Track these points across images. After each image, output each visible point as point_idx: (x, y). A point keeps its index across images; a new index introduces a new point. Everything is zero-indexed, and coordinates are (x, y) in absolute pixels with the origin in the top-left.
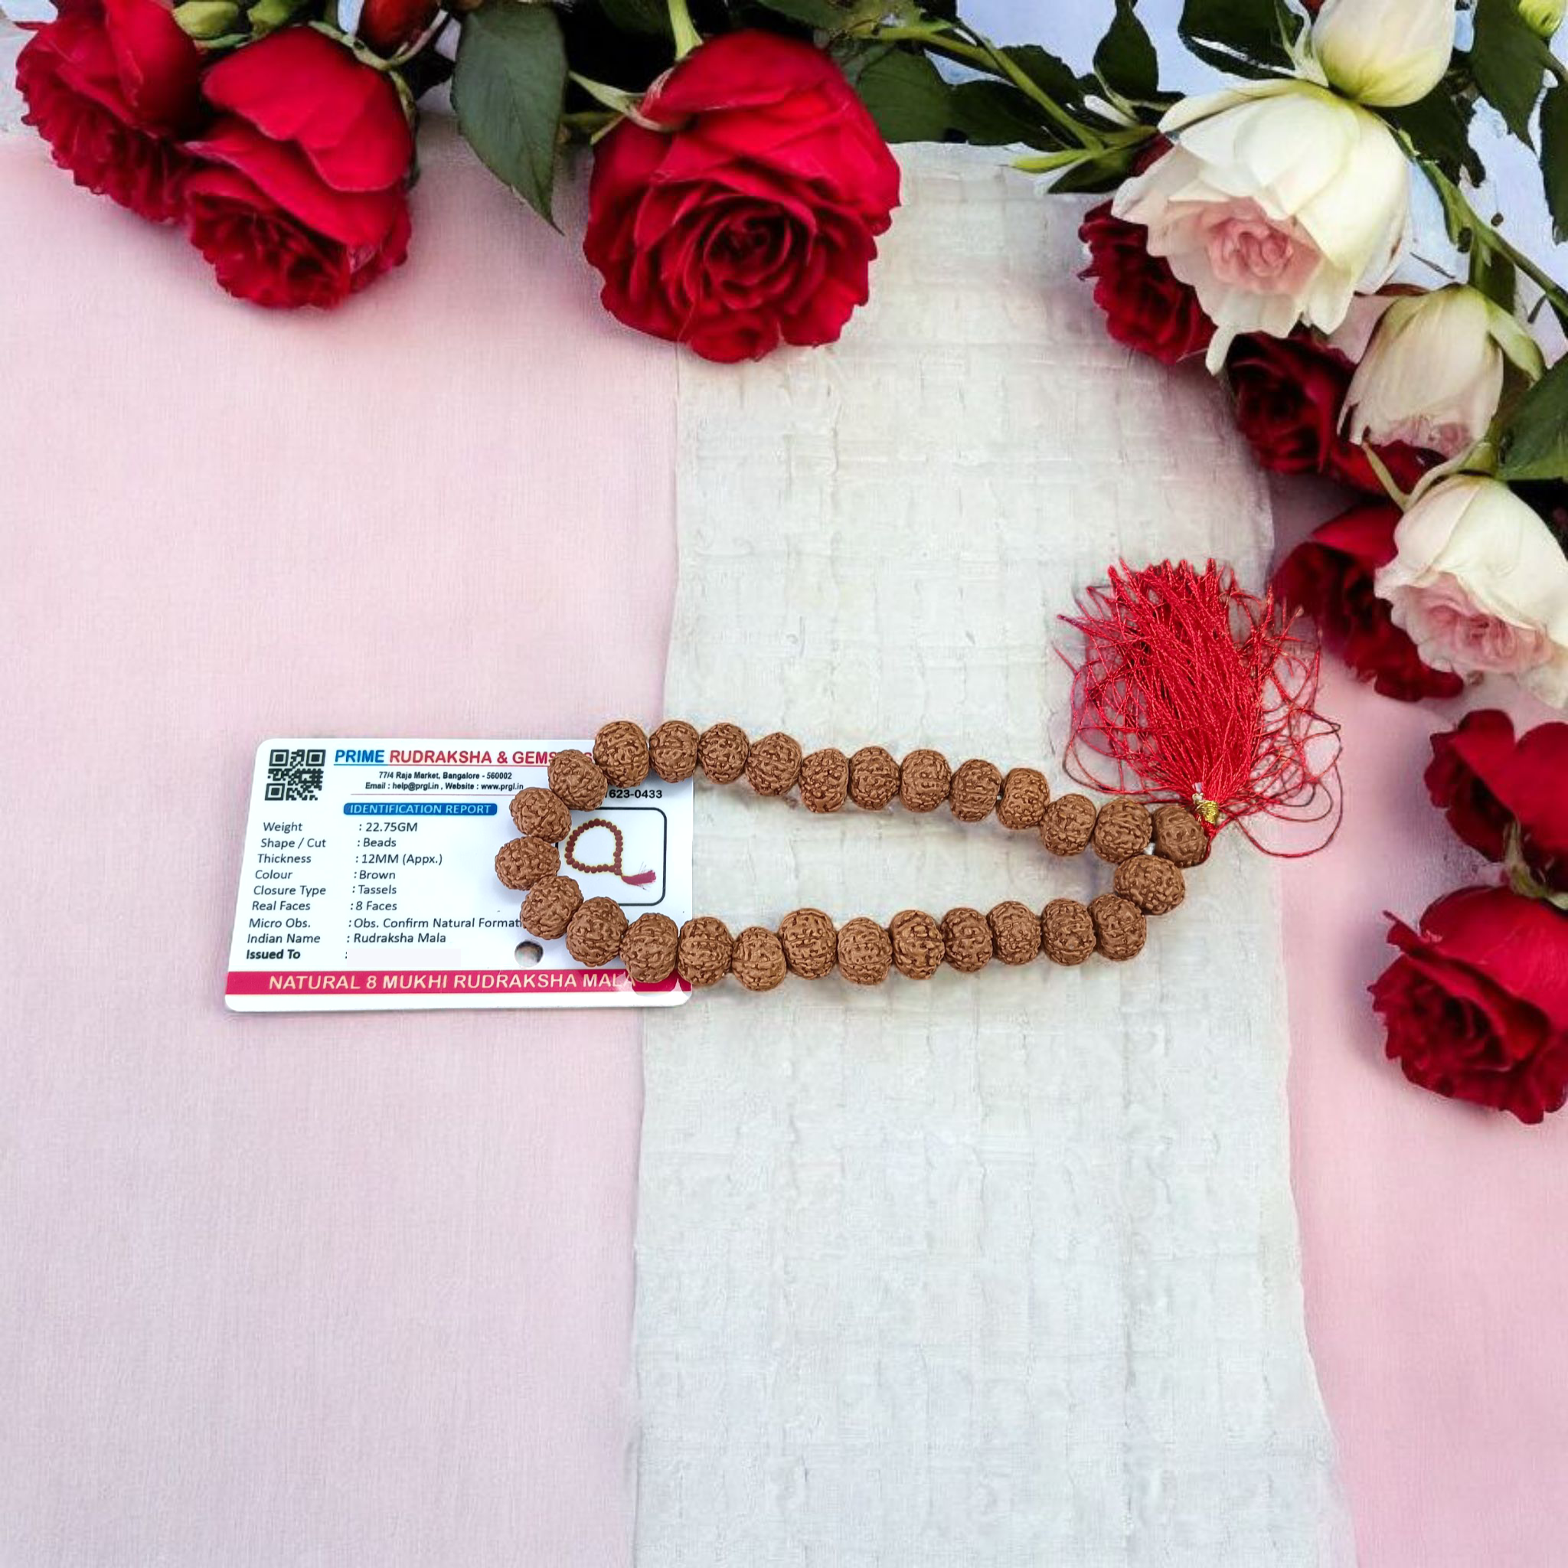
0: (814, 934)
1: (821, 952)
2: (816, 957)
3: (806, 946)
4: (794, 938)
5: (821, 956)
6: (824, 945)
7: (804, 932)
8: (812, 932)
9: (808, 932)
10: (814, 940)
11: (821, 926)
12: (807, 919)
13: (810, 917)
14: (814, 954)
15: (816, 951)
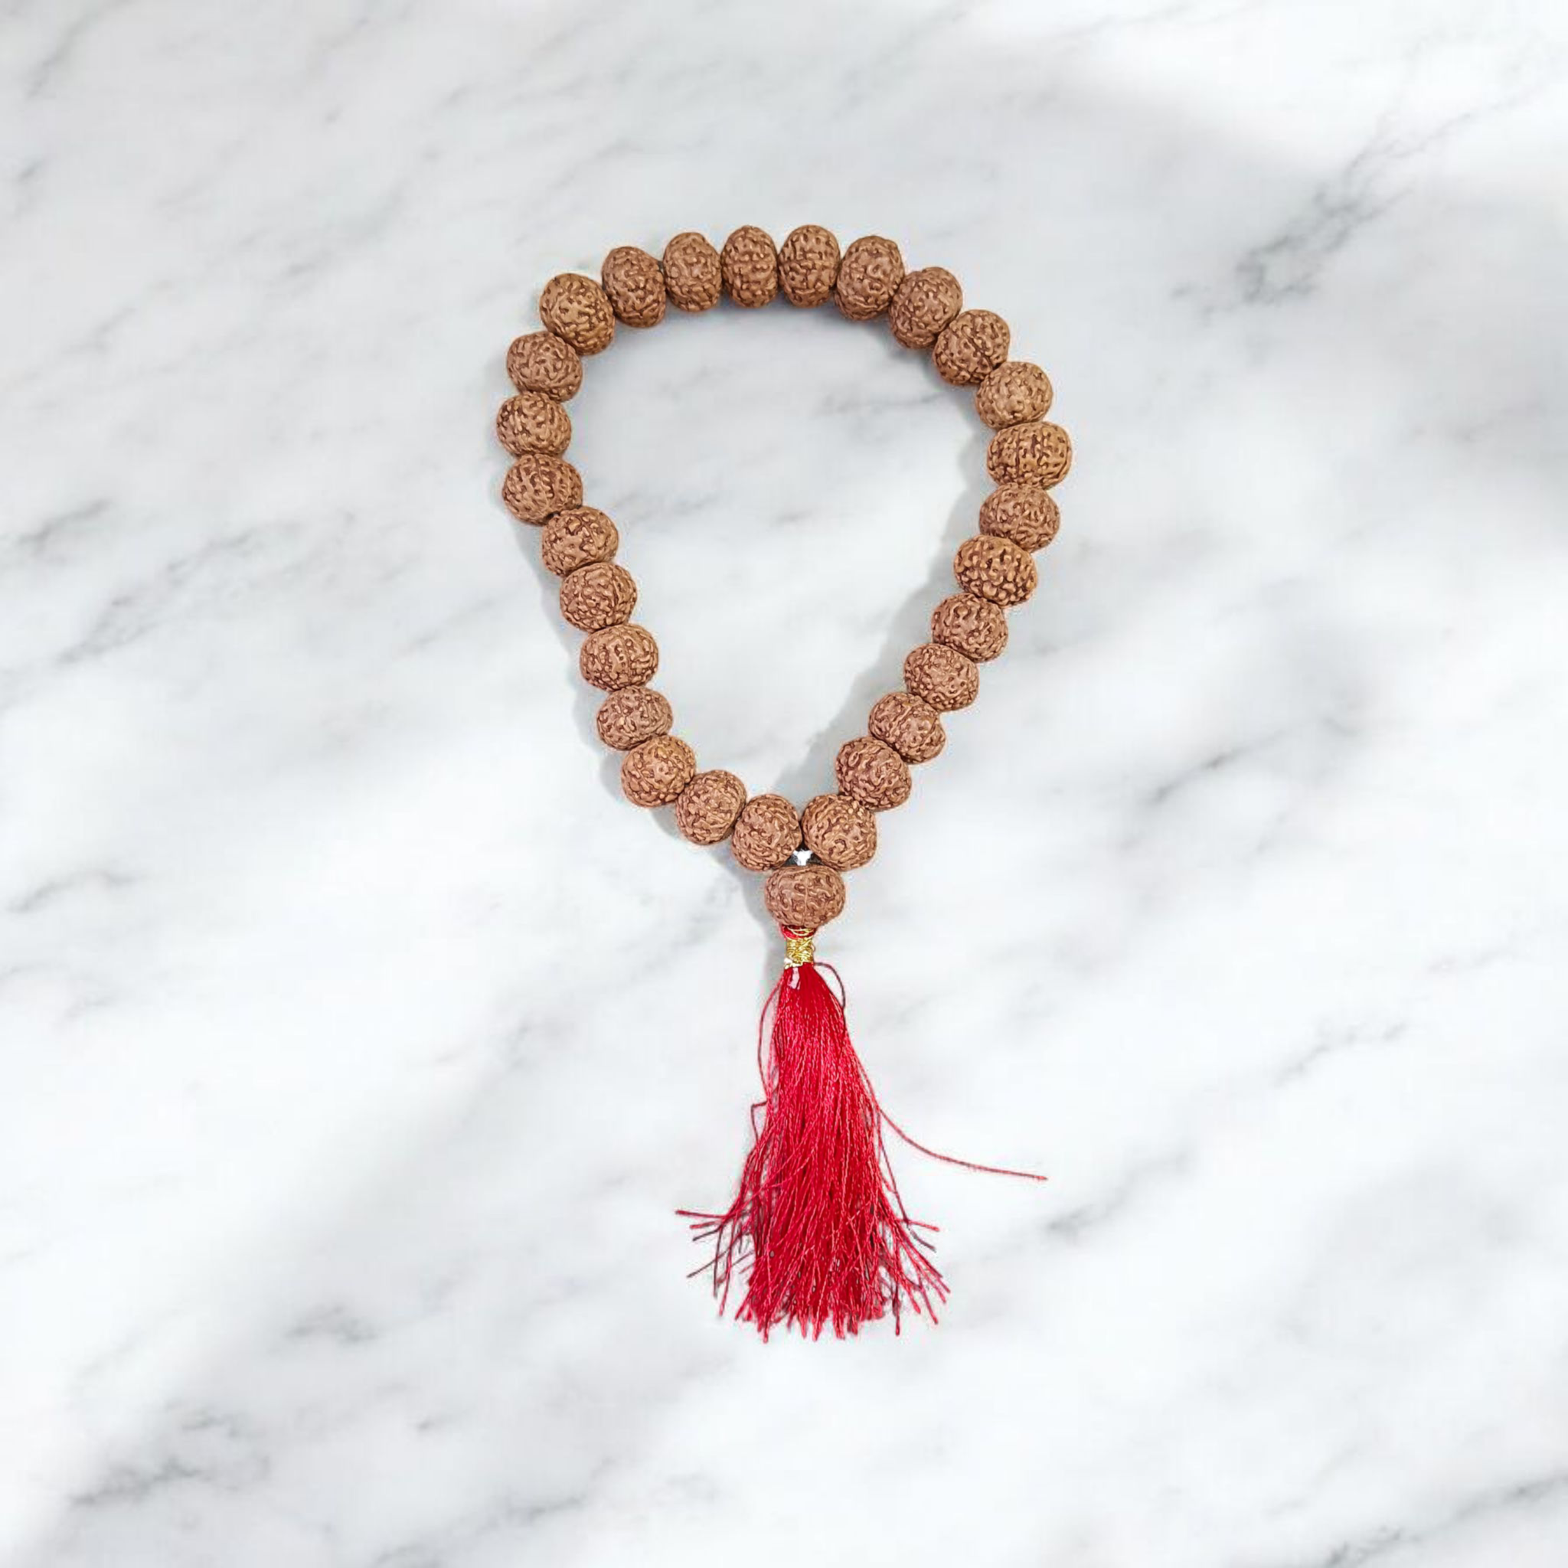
0: (1044, 458)
1: (1022, 461)
2: (1018, 456)
3: (1033, 447)
4: (1045, 434)
5: (1018, 461)
6: (1028, 468)
7: (1049, 447)
8: (1048, 456)
9: (1049, 452)
10: (1038, 455)
11: (1051, 469)
12: (1062, 455)
13: (1064, 460)
14: (1022, 452)
15: (1024, 456)
